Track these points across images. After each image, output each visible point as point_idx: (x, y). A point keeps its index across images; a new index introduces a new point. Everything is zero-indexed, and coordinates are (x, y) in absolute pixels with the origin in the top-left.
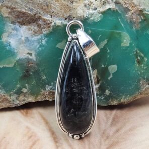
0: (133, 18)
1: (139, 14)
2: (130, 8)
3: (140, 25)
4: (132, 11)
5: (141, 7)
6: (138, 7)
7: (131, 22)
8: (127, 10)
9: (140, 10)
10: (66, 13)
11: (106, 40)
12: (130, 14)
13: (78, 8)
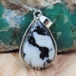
0: (70, 8)
1: (73, 6)
2: (69, 3)
3: (73, 12)
4: (70, 4)
5: (74, 3)
6: (73, 2)
7: (69, 10)
8: (67, 4)
9: (74, 4)
10: (35, 4)
11: (56, 19)
12: (68, 6)
13: (42, 2)
